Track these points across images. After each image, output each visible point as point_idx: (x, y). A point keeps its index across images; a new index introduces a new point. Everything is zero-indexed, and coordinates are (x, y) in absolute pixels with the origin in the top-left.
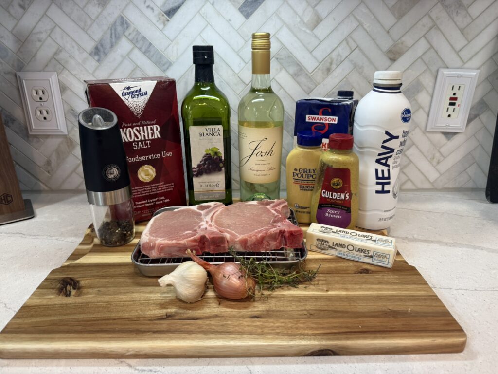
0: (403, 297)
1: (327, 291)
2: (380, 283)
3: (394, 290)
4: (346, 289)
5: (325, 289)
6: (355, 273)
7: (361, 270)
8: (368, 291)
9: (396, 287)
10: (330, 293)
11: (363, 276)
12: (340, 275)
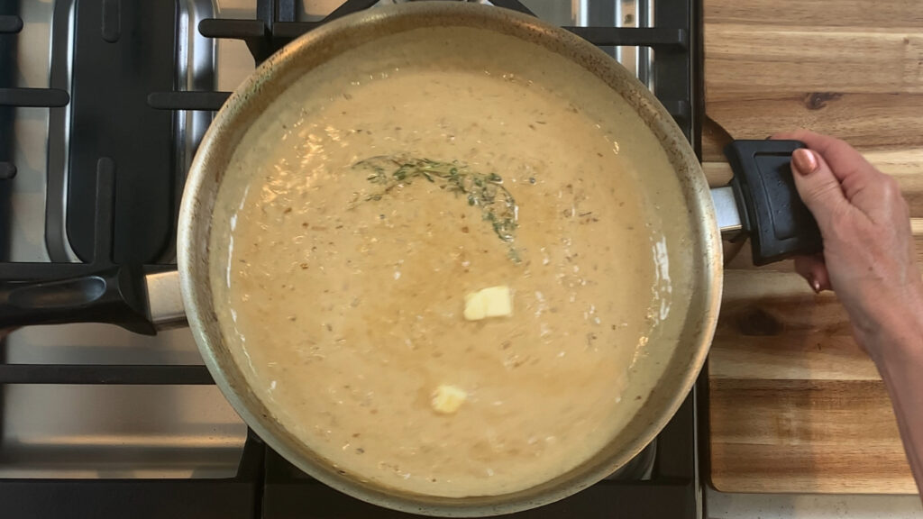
0: (771, 19)
1: (906, 41)
2: (800, 61)
3: (778, 41)
4: (871, 46)
5: (909, 47)
6: (840, 95)
7: (824, 106)
8: (831, 40)
9: (772, 51)
10: (901, 36)
11: (825, 86)
12: (872, 90)
